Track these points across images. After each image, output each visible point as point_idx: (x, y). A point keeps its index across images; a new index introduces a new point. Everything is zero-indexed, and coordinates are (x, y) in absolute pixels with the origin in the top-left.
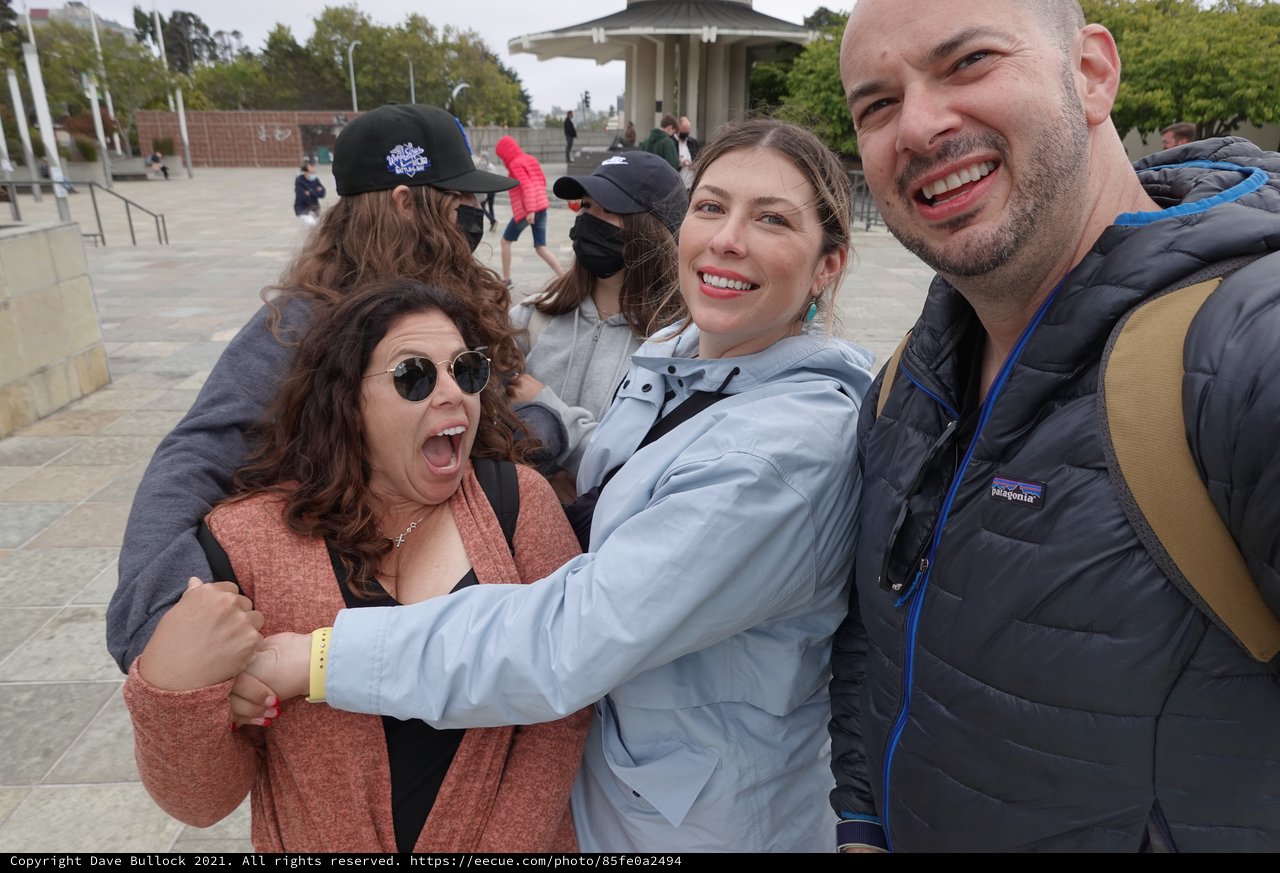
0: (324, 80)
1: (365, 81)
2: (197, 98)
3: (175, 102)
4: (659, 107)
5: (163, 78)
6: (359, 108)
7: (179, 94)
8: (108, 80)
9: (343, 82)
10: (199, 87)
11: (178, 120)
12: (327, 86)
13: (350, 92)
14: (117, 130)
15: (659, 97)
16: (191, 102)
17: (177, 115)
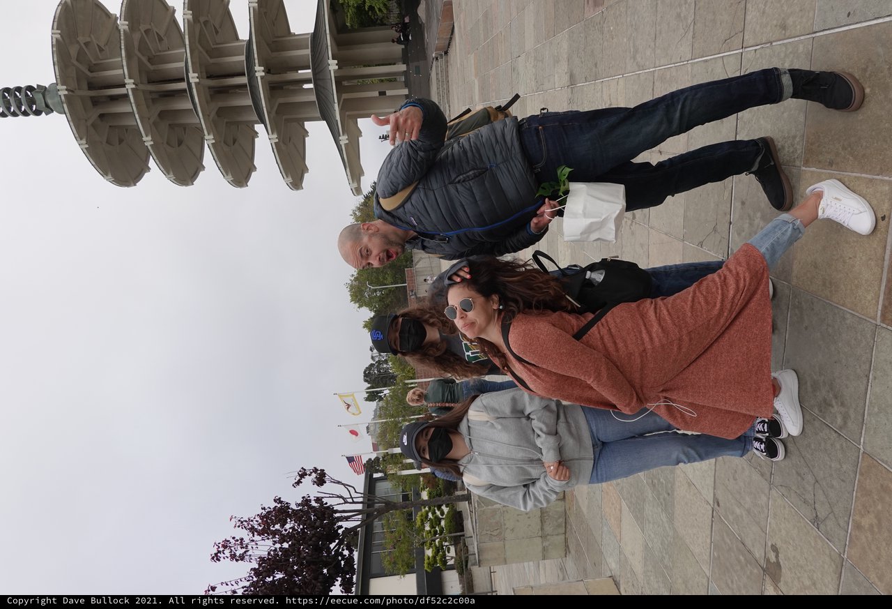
0: (391, 302)
1: (390, 279)
2: (409, 372)
3: (412, 383)
4: (382, 93)
5: (400, 389)
6: (406, 283)
7: (407, 381)
8: (404, 416)
9: (390, 290)
10: (403, 370)
11: (422, 382)
12: (395, 300)
13: (396, 287)
14: (430, 414)
15: (376, 94)
16: (411, 375)
17: (419, 383)
